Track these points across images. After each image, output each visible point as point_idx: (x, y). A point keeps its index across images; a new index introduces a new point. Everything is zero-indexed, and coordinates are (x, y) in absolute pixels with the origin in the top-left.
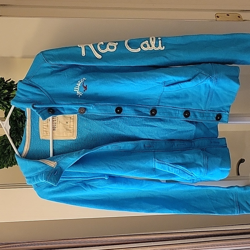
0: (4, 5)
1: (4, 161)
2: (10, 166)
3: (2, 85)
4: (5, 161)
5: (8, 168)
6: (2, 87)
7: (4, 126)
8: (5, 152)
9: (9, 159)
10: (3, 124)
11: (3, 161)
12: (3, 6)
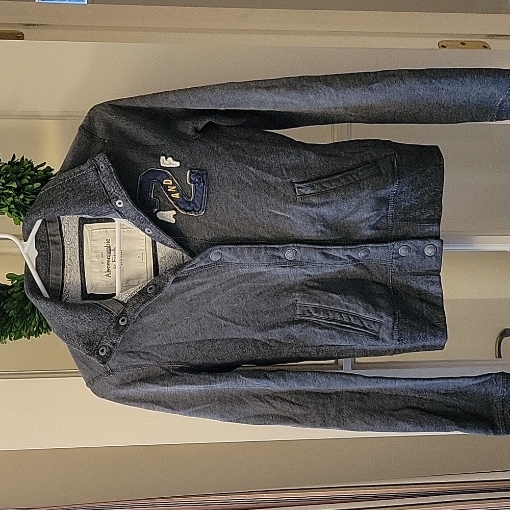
0: (34, 25)
1: (22, 325)
2: (33, 336)
3: (29, 175)
4: (24, 326)
5: (29, 339)
6: (28, 179)
7: (26, 252)
8: (26, 308)
9: (33, 320)
10: (23, 247)
11: (20, 325)
12: (31, 27)
